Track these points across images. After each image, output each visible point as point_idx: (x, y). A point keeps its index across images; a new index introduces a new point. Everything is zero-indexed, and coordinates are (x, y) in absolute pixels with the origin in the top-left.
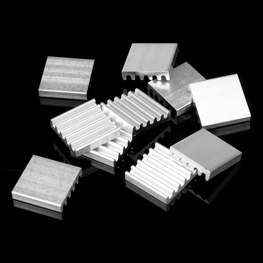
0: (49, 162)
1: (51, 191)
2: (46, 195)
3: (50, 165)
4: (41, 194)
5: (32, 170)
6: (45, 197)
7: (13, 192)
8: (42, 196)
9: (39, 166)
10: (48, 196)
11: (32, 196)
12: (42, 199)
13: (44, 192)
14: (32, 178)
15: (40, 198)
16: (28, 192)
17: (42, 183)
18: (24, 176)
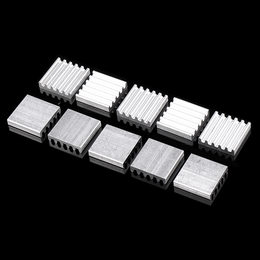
0: (37, 101)
1: (35, 121)
2: (31, 124)
3: (38, 103)
4: (27, 123)
5: (24, 105)
6: (30, 125)
7: (8, 120)
8: (28, 124)
9: (30, 103)
10: (32, 125)
11: (21, 124)
12: (28, 126)
13: (30, 121)
14: (23, 111)
15: (26, 126)
16: (19, 120)
17: (29, 115)
18: (17, 109)
